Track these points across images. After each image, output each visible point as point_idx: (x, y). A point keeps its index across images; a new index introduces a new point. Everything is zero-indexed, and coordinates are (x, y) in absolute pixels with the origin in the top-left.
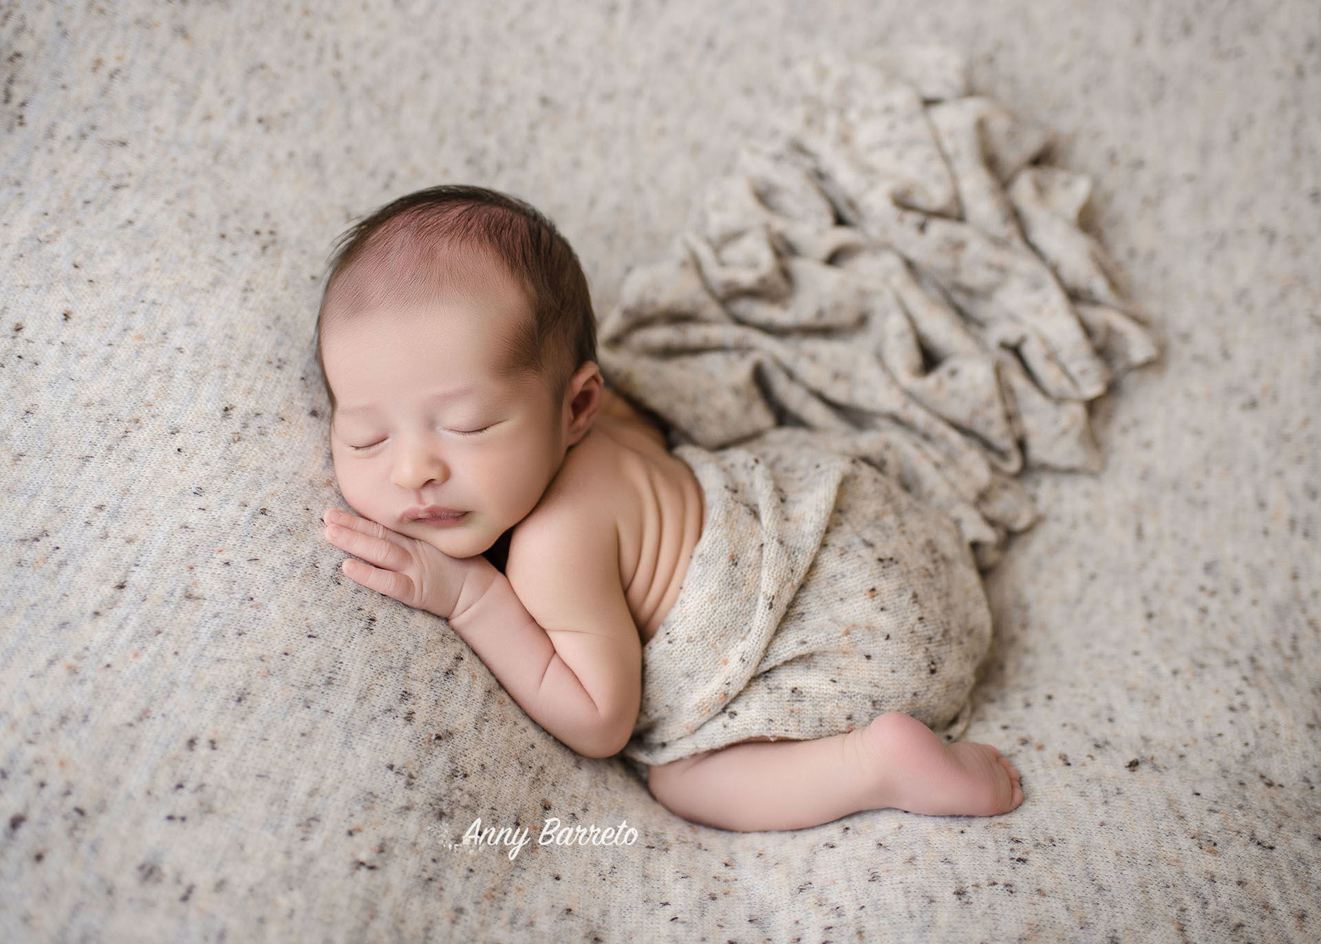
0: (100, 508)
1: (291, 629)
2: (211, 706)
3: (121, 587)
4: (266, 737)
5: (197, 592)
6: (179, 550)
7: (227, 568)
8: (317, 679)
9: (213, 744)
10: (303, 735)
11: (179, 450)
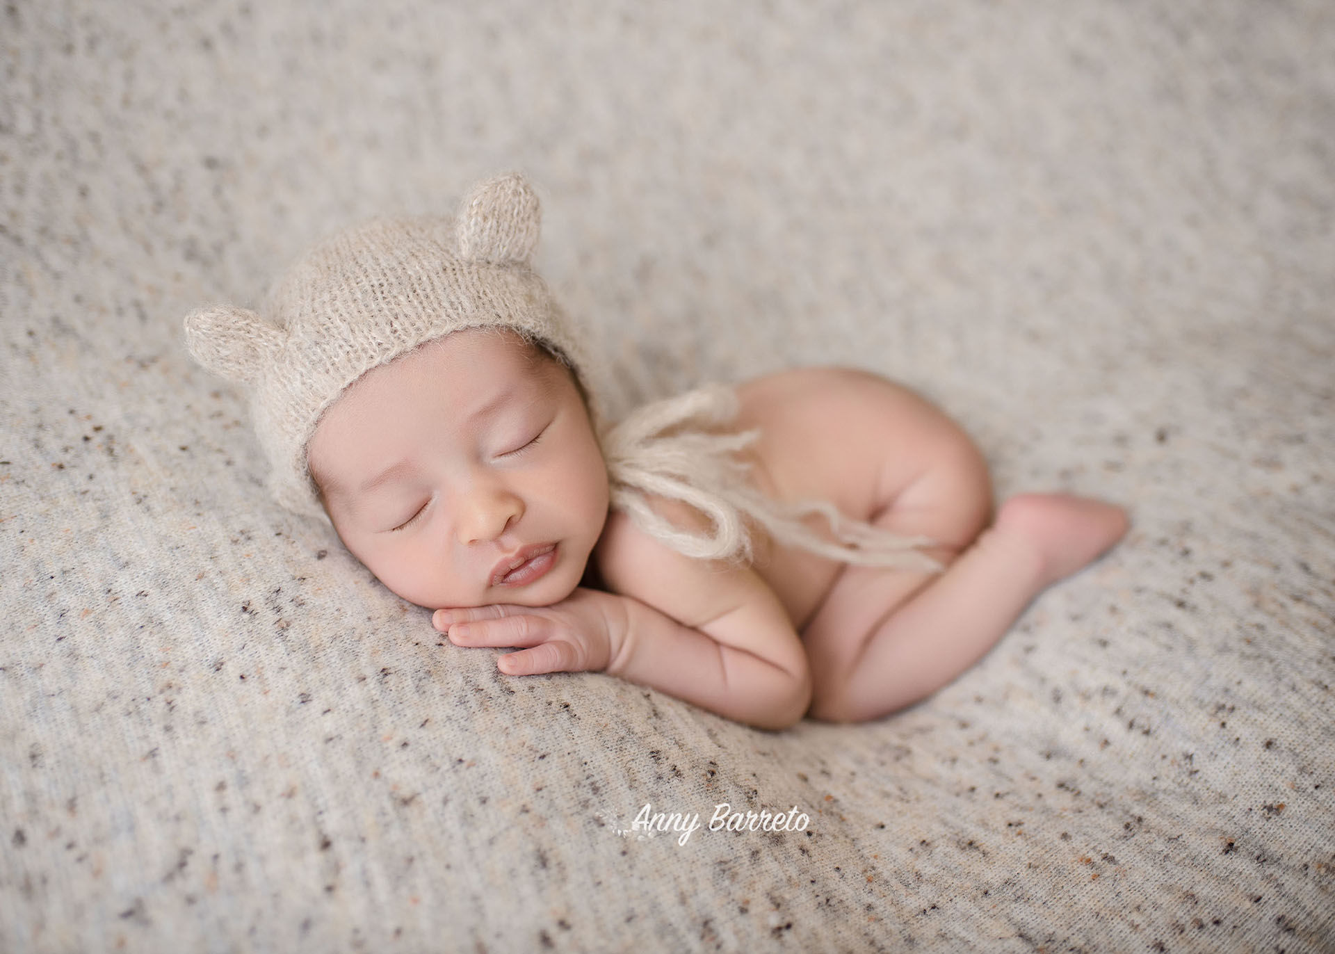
0: (221, 787)
1: (521, 763)
2: (527, 889)
3: (326, 845)
4: (597, 880)
5: (405, 792)
6: (346, 766)
7: (409, 748)
8: (586, 793)
9: (563, 925)
10: (624, 853)
11: (242, 677)
